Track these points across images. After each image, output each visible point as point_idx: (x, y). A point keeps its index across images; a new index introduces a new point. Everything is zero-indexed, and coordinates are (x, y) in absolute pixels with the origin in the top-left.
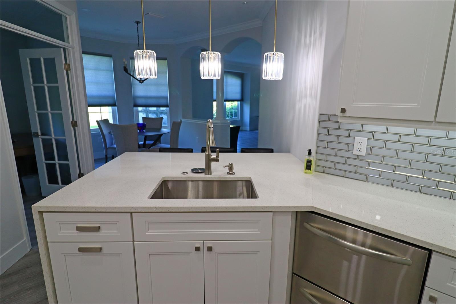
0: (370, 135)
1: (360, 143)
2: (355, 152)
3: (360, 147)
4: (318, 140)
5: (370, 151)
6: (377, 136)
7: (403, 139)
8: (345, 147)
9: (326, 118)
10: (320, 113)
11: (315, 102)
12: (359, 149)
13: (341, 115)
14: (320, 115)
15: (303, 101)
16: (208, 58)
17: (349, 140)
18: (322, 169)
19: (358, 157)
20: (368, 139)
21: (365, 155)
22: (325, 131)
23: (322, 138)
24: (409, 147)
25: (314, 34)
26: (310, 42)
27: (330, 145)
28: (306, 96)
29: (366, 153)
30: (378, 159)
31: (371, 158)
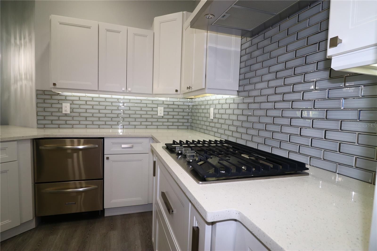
0: (71, 102)
1: (66, 107)
2: (64, 112)
3: (66, 109)
4: (37, 107)
5: (72, 111)
6: (75, 102)
7: (88, 103)
8: (57, 110)
9: (41, 92)
10: (37, 89)
11: (31, 83)
12: (66, 110)
13: (54, 87)
14: (37, 90)
15: (19, 84)
17: (59, 106)
18: (42, 126)
19: (66, 115)
20: (70, 104)
21: (69, 113)
22: (41, 101)
23: (39, 105)
24: (91, 107)
25: (24, 39)
26: (21, 44)
27: (46, 110)
28: (21, 79)
29: (70, 112)
30: (77, 114)
31: (73, 114)
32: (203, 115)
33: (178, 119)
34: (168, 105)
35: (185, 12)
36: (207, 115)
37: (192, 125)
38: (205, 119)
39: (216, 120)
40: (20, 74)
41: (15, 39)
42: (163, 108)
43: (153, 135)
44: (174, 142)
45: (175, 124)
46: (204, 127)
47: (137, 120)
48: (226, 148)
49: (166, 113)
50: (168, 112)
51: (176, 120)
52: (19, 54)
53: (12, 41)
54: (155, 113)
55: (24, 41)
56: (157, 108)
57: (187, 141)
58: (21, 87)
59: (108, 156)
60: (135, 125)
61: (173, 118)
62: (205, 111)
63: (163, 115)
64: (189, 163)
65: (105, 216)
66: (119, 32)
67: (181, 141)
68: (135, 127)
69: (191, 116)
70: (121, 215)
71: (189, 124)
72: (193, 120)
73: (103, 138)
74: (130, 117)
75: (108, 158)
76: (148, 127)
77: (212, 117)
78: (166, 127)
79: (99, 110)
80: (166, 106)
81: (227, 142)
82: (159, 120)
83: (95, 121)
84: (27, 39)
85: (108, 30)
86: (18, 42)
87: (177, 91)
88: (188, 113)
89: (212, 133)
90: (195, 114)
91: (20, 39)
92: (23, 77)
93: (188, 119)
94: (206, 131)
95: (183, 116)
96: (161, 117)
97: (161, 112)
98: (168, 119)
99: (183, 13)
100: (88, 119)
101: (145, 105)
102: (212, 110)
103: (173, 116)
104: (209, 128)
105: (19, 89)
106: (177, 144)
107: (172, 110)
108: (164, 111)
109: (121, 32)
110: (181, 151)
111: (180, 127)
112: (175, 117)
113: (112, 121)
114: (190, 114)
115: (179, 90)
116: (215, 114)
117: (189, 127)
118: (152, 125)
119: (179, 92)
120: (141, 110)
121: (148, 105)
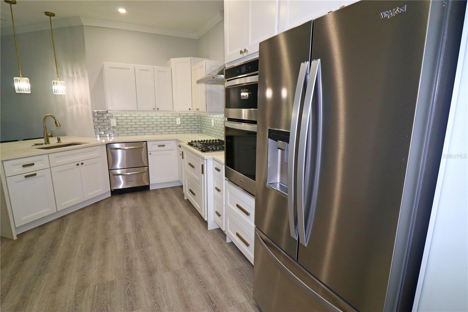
0: (116, 118)
1: (113, 121)
2: (112, 125)
3: (113, 123)
4: (94, 122)
6: (119, 118)
7: (128, 118)
8: (107, 124)
14: (93, 112)
15: (75, 106)
16: (19, 80)
17: (108, 121)
19: (113, 127)
20: (116, 120)
24: (130, 121)
27: (100, 124)
28: (77, 103)
29: (116, 125)
30: (121, 126)
31: (118, 126)
32: (208, 123)
33: (191, 126)
34: (183, 116)
35: (192, 58)
36: (210, 124)
37: (201, 130)
38: (209, 126)
39: (215, 128)
40: (75, 99)
41: (67, 72)
42: (180, 119)
43: (177, 138)
44: (192, 141)
45: (189, 130)
46: (209, 132)
47: (162, 128)
48: (218, 143)
49: (183, 122)
50: (184, 121)
51: (190, 127)
52: (73, 84)
53: (65, 73)
54: (174, 123)
55: (77, 75)
56: (176, 119)
57: (198, 141)
58: (77, 108)
59: (150, 152)
60: (161, 132)
61: (187, 126)
62: (209, 121)
63: (180, 124)
64: (200, 148)
65: (150, 189)
66: (148, 70)
67: (195, 141)
68: (161, 133)
69: (200, 123)
70: (160, 189)
71: (199, 129)
72: (201, 126)
73: (146, 141)
74: (157, 126)
75: (150, 154)
76: (170, 133)
77: (213, 126)
78: (183, 132)
79: (135, 122)
80: (182, 117)
81: (219, 140)
82: (178, 127)
83: (133, 130)
84: (80, 75)
85: (141, 70)
86: (71, 75)
87: (190, 109)
88: (198, 121)
89: (213, 135)
90: (203, 122)
91: (73, 73)
92: (79, 101)
93: (198, 126)
94: (210, 134)
95: (195, 124)
96: (178, 125)
97: (178, 121)
98: (184, 126)
99: (191, 58)
100: (129, 129)
101: (167, 117)
102: (213, 121)
103: (187, 124)
104: (212, 132)
105: (75, 110)
106: (194, 142)
107: (186, 120)
108: (181, 121)
109: (149, 71)
110: (196, 145)
111: (192, 132)
112: (189, 125)
113: (145, 129)
114: (199, 122)
115: (191, 108)
116: (214, 124)
117: (199, 131)
118: (173, 131)
119: (191, 110)
120: (165, 121)
121: (170, 117)
